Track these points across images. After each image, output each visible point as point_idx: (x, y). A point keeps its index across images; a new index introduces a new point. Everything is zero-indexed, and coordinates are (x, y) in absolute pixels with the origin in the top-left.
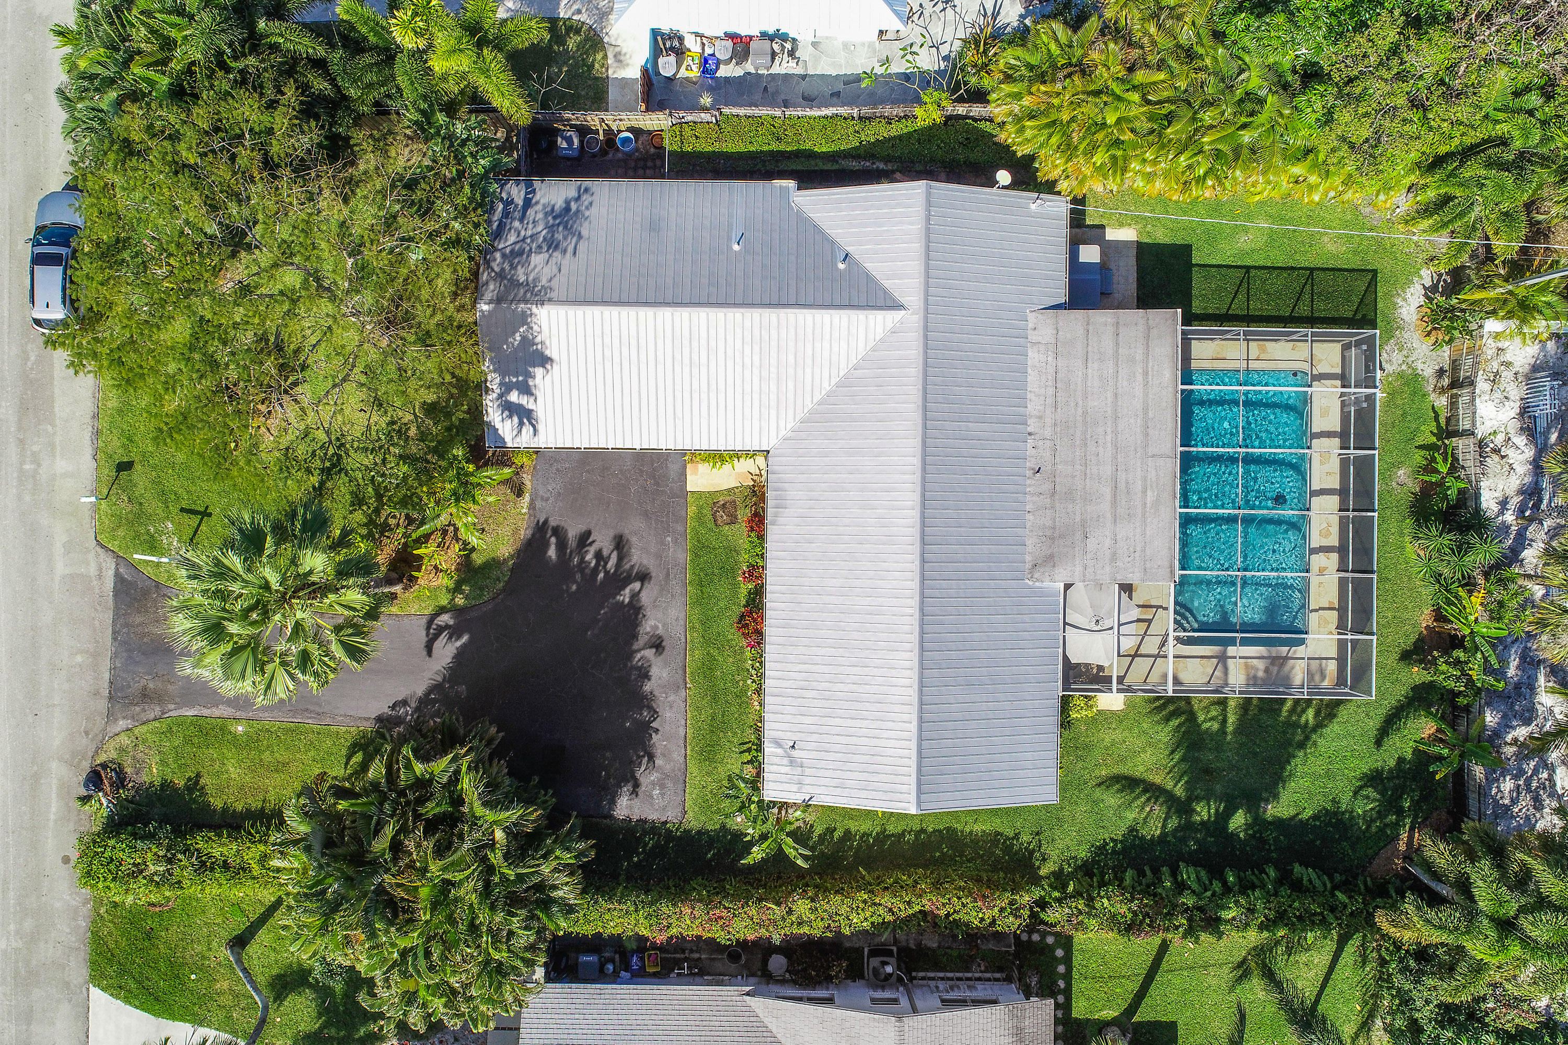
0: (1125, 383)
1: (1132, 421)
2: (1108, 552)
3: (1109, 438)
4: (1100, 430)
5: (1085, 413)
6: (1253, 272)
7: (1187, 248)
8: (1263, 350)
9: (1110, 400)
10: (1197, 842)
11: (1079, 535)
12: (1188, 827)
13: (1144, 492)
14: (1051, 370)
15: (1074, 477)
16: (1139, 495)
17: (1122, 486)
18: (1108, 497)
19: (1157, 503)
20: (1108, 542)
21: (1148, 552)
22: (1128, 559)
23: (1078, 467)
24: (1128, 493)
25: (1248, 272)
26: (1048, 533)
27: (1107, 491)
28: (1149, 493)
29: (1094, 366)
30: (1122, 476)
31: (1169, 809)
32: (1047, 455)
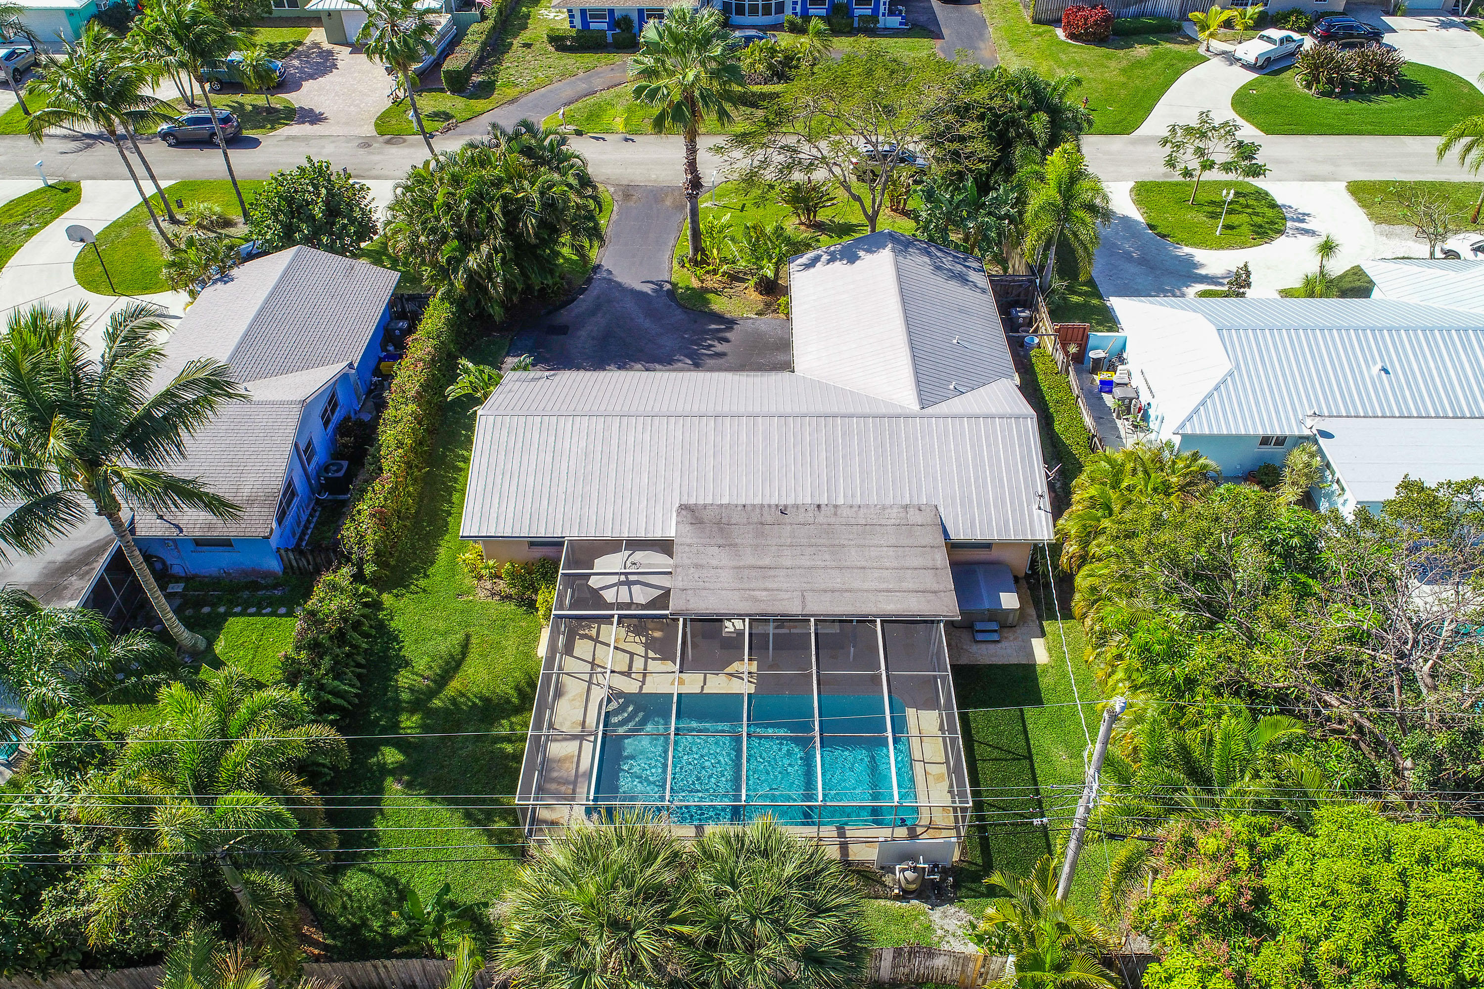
0: (876, 575)
1: (839, 580)
2: (704, 562)
3: (819, 563)
4: (827, 557)
5: (844, 546)
6: (1026, 763)
7: (1037, 700)
8: (938, 779)
9: (858, 564)
10: (378, 719)
11: (721, 541)
12: (396, 708)
13: (765, 590)
14: (883, 522)
15: (780, 537)
16: (763, 586)
17: (772, 573)
18: (761, 563)
19: (756, 600)
20: (714, 562)
21: (704, 593)
22: (696, 576)
23: (789, 540)
24: (764, 578)
25: (1025, 758)
26: (724, 521)
27: (766, 561)
28: (764, 593)
29: (891, 552)
30: (782, 572)
31: (423, 693)
32: (801, 518)
